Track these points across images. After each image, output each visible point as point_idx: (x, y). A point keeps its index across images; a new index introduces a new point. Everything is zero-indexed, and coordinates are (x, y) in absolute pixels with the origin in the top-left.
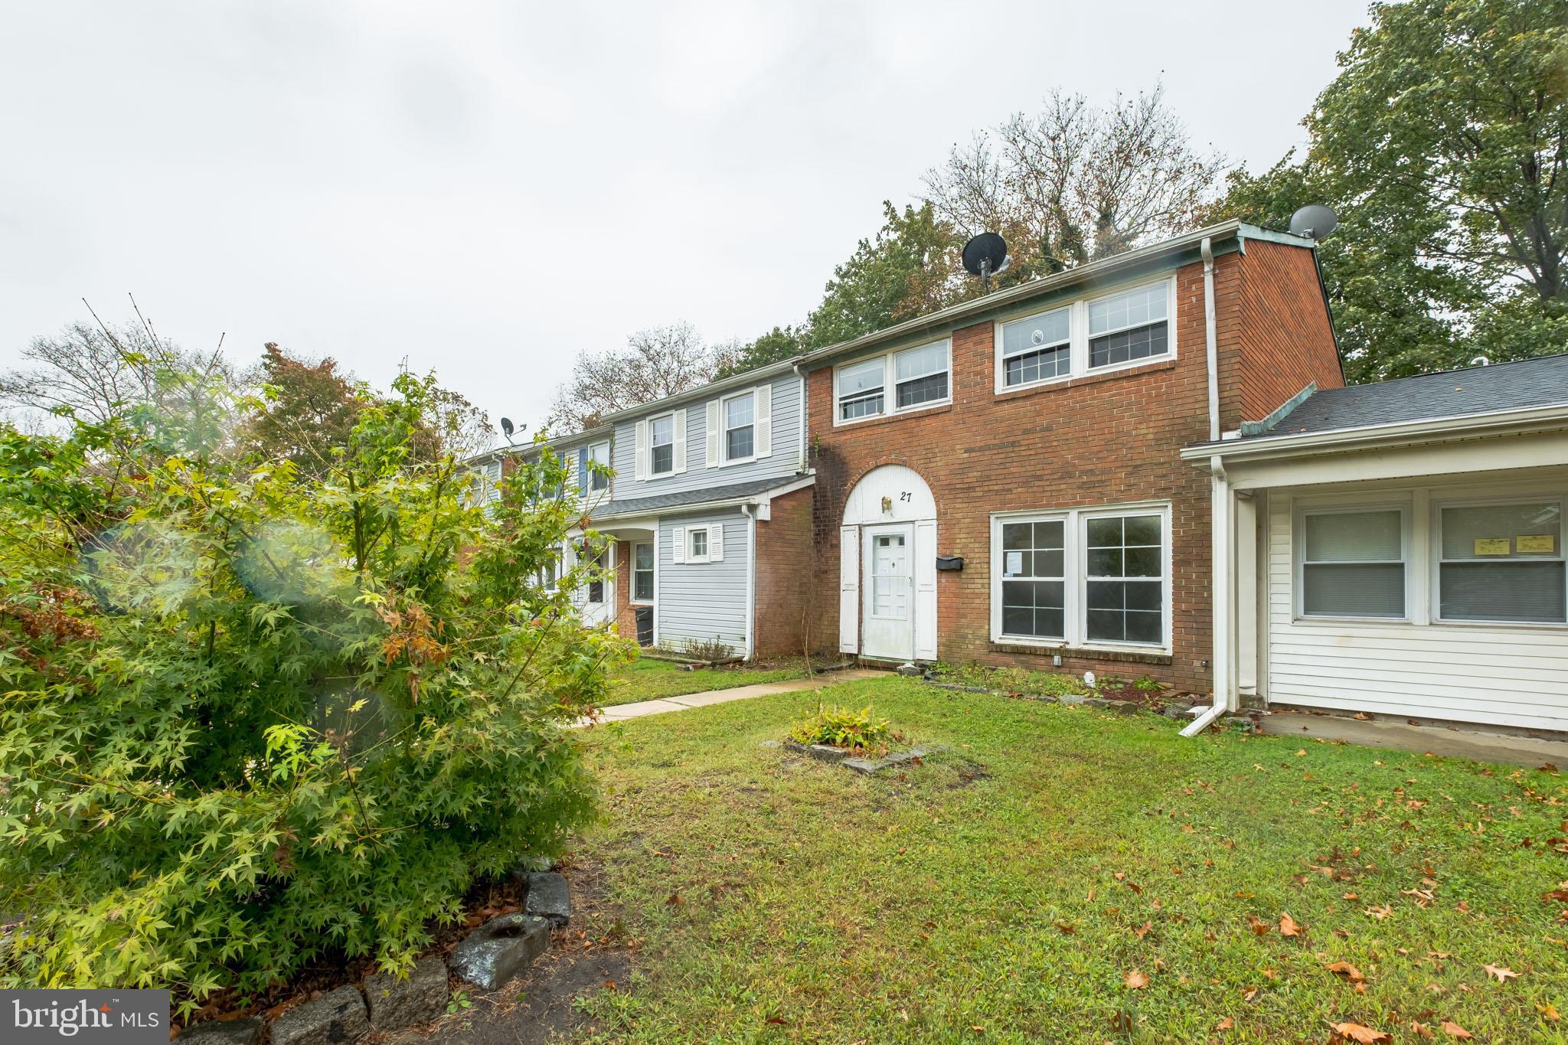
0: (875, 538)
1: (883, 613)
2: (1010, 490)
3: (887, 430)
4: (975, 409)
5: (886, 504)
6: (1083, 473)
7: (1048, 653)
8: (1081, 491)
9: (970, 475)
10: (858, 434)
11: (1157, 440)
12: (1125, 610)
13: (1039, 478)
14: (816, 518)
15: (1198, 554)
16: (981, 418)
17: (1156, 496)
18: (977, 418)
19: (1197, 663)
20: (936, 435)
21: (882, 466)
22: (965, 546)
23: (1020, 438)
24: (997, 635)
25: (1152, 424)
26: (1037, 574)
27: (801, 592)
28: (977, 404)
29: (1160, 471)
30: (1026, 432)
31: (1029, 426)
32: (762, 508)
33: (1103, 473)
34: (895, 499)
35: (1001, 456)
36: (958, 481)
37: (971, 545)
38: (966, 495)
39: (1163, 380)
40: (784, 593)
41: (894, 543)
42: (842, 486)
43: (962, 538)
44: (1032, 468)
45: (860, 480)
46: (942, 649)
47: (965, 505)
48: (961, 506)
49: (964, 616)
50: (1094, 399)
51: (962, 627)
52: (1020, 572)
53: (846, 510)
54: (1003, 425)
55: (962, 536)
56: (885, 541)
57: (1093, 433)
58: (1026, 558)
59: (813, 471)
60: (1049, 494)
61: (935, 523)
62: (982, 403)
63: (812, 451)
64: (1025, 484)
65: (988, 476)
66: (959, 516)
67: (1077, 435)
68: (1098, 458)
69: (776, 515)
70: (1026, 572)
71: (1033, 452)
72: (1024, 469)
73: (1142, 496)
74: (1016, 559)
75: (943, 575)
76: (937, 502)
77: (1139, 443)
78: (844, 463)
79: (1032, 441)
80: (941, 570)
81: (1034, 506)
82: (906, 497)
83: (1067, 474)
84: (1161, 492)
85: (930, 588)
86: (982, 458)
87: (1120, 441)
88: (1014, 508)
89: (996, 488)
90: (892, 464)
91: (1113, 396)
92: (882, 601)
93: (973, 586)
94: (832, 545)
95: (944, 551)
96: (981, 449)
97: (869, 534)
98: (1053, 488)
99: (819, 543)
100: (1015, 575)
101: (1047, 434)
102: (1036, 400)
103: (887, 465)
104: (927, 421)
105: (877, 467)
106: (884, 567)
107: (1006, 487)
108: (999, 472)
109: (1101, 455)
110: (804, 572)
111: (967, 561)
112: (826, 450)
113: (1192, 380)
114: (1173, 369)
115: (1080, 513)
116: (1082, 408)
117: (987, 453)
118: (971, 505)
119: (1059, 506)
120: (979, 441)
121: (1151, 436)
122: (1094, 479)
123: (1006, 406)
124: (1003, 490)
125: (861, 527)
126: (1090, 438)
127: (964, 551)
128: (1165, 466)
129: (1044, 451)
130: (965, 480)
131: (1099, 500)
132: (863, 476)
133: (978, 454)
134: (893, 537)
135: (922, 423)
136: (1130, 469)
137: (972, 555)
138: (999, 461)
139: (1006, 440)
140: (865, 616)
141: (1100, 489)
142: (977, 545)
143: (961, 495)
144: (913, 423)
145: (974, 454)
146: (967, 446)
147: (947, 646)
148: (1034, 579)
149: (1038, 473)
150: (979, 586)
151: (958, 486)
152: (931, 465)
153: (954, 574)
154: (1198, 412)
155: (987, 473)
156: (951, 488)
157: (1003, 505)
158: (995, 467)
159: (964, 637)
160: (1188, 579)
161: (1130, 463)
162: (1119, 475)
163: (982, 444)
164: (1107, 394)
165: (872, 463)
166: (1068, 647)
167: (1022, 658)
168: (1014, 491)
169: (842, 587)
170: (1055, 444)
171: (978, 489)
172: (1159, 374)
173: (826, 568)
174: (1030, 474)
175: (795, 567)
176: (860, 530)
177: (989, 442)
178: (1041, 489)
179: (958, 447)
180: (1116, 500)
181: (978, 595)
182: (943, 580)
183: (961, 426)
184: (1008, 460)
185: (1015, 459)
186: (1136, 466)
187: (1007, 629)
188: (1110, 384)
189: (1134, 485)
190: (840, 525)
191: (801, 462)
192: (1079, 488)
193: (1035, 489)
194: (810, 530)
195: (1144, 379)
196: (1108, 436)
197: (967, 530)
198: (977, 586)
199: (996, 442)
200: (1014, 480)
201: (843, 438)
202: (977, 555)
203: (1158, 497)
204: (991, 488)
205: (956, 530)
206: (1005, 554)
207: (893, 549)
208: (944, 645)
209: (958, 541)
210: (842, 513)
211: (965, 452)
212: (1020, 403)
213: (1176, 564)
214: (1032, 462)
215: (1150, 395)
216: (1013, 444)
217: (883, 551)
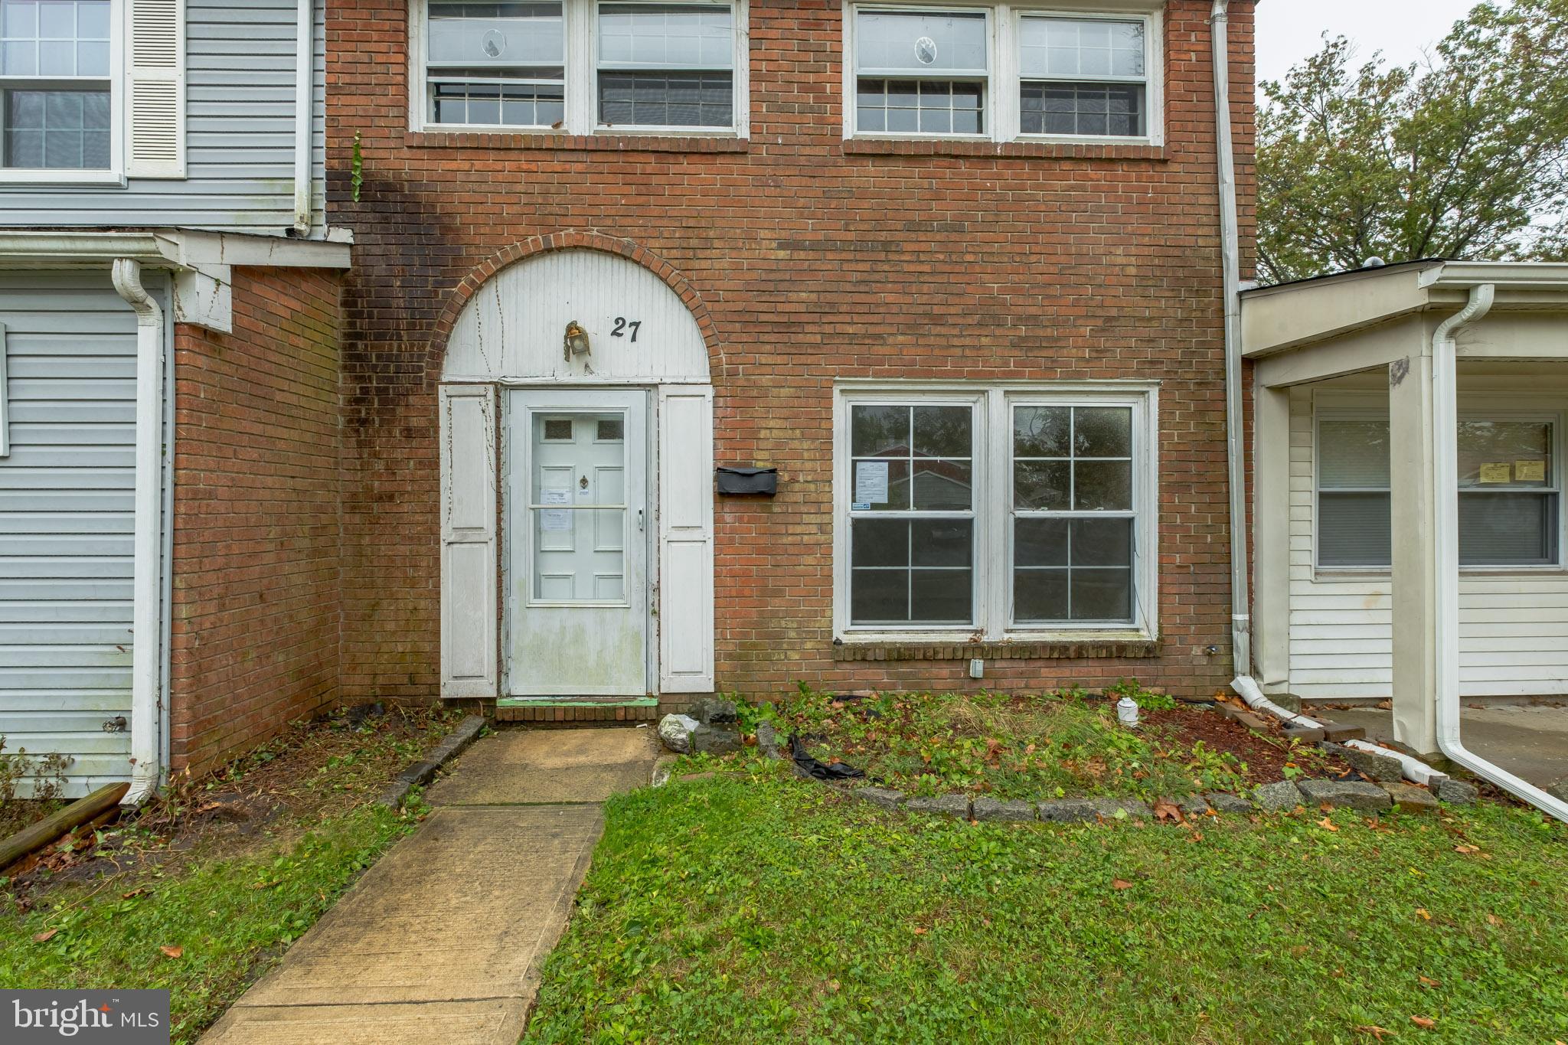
0: (537, 417)
1: (557, 594)
2: (879, 336)
3: (580, 167)
4: (803, 160)
5: (576, 341)
6: (1020, 319)
7: (958, 656)
8: (1017, 353)
9: (793, 296)
10: (491, 160)
11: (1145, 277)
12: (1069, 567)
13: (938, 320)
14: (354, 360)
15: (1199, 475)
16: (817, 182)
17: (1139, 373)
18: (805, 181)
19: (1197, 651)
20: (712, 200)
21: (560, 250)
22: (779, 445)
23: (899, 236)
24: (842, 625)
25: (1133, 250)
26: (918, 507)
27: (316, 552)
28: (807, 151)
29: (1146, 333)
30: (912, 227)
31: (916, 216)
32: (201, 285)
33: (1055, 323)
34: (597, 330)
35: (861, 267)
36: (763, 307)
37: (796, 444)
38: (785, 338)
39: (1151, 180)
40: (269, 558)
41: (584, 435)
42: (440, 284)
43: (773, 428)
44: (925, 299)
45: (494, 275)
46: (726, 665)
47: (779, 359)
48: (770, 360)
49: (778, 593)
50: (1037, 187)
51: (774, 615)
52: (885, 500)
53: (451, 347)
54: (866, 204)
55: (772, 424)
56: (557, 427)
57: (1036, 249)
58: (897, 472)
59: (344, 235)
60: (958, 352)
61: (709, 392)
62: (818, 151)
63: (338, 182)
64: (911, 328)
65: (832, 304)
66: (766, 380)
67: (1009, 247)
68: (1047, 297)
69: (245, 321)
70: (897, 499)
71: (926, 268)
72: (908, 299)
73: (1118, 371)
74: (876, 474)
75: (729, 505)
76: (711, 347)
77: (1114, 280)
78: (446, 229)
79: (924, 247)
80: (723, 495)
81: (928, 374)
82: (627, 331)
83: (990, 317)
84: (1148, 367)
85: (696, 535)
86: (817, 265)
87: (1082, 270)
88: (890, 374)
89: (850, 330)
90: (588, 249)
91: (1072, 188)
92: (553, 566)
93: (799, 529)
94: (408, 433)
95: (729, 455)
96: (815, 246)
97: (521, 410)
98: (967, 341)
99: (364, 422)
100: (875, 506)
101: (954, 237)
102: (931, 167)
103: (575, 248)
104: (685, 165)
105: (549, 251)
106: (558, 486)
107: (872, 330)
108: (857, 298)
109: (1051, 291)
110: (321, 496)
111: (784, 477)
112: (387, 187)
113: (1191, 188)
114: (1165, 162)
115: (1006, 392)
116: (1018, 200)
117: (830, 256)
118: (797, 359)
119: (976, 376)
120: (810, 230)
121: (1132, 271)
122: (1041, 333)
123: (870, 167)
124: (865, 336)
125: (501, 388)
126: (1034, 258)
127: (779, 455)
128: (1155, 323)
129: (947, 268)
130: (780, 307)
131: (1048, 372)
132: (504, 268)
133: (811, 255)
134: (585, 418)
135: (673, 169)
136: (1100, 322)
137: (798, 464)
138: (854, 277)
139: (871, 236)
140: (513, 603)
141: (1050, 353)
142: (806, 445)
143: (773, 338)
144: (652, 164)
145: (802, 255)
146: (784, 234)
147: (739, 658)
148: (912, 513)
149: (936, 310)
150: (814, 529)
151: (763, 317)
152: (696, 264)
153: (755, 504)
154: (1201, 242)
155: (829, 297)
156: (748, 320)
157: (864, 367)
158: (849, 287)
159: (777, 637)
160: (1185, 514)
161: (1100, 312)
162: (1082, 329)
163: (821, 236)
164: (1062, 183)
165: (536, 239)
166: (985, 639)
167: (904, 669)
168: (891, 340)
169: (446, 533)
170: (969, 258)
171: (809, 328)
172: (1144, 166)
173: (388, 487)
174: (921, 310)
175: (299, 483)
176: (498, 396)
177: (832, 234)
178: (943, 342)
179: (762, 234)
180: (1078, 376)
181: (809, 548)
182: (728, 518)
183: (772, 191)
184: (876, 277)
185: (892, 277)
186: (1109, 319)
187: (862, 611)
188: (1067, 166)
189: (1106, 350)
190: (433, 384)
191: (300, 203)
192: (1014, 346)
193: (932, 340)
194: (335, 391)
195: (1120, 170)
196: (1063, 259)
197: (785, 412)
198: (806, 529)
199: (851, 236)
200: (889, 319)
201: (444, 165)
202: (809, 465)
203: (1144, 376)
204: (839, 328)
205: (759, 411)
206: (854, 463)
207: (584, 444)
208: (730, 656)
209: (763, 434)
210: (438, 354)
211: (782, 246)
212: (899, 167)
213: (1167, 488)
214: (925, 288)
215: (1129, 200)
216: (886, 246)
217: (558, 452)
